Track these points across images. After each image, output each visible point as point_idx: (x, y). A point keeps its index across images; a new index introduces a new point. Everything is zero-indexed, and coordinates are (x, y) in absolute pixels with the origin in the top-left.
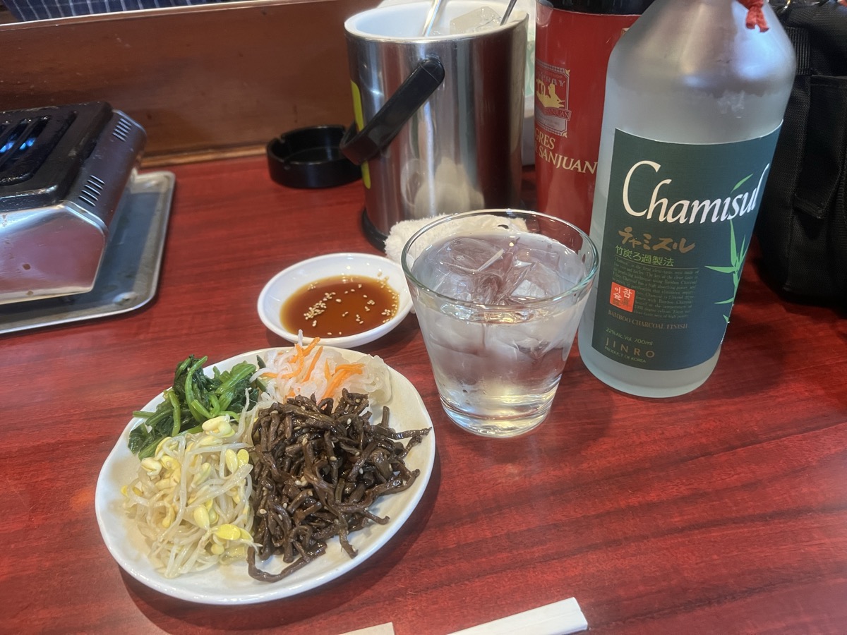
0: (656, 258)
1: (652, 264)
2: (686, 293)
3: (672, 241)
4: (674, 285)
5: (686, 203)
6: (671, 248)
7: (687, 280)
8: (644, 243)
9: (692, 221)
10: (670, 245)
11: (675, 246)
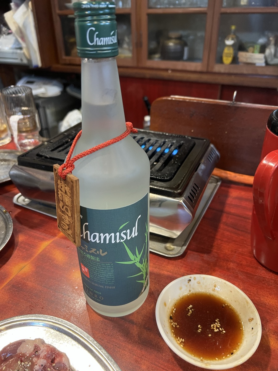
0: (91, 256)
1: (91, 259)
2: (110, 273)
3: (96, 250)
4: (103, 270)
5: (97, 234)
6: (97, 253)
7: (108, 268)
8: (86, 249)
9: (102, 242)
10: (96, 252)
11: (98, 252)
